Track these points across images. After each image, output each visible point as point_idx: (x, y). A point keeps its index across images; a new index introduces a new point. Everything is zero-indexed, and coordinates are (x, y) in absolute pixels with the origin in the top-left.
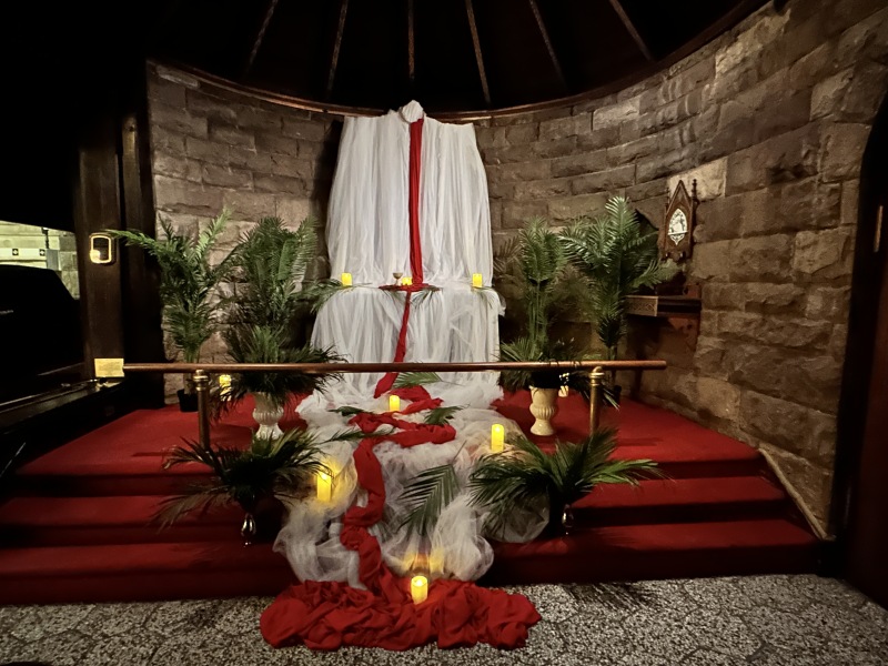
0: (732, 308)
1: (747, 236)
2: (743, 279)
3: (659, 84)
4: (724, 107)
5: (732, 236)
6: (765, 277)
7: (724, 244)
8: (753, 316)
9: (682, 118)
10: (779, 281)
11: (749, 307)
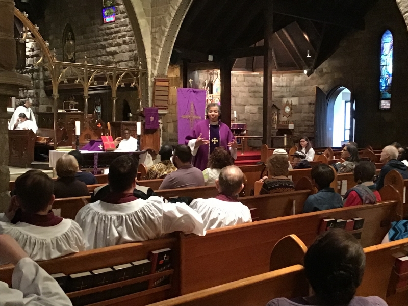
0: (301, 126)
1: (304, 113)
2: (304, 121)
3: (279, 77)
4: (298, 87)
5: (301, 112)
6: (308, 121)
7: (299, 114)
8: (306, 128)
9: (286, 86)
10: (311, 121)
11: (305, 126)
